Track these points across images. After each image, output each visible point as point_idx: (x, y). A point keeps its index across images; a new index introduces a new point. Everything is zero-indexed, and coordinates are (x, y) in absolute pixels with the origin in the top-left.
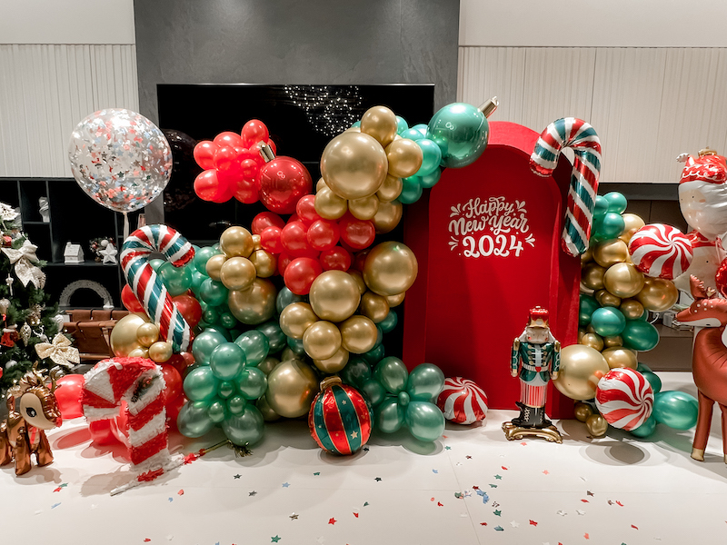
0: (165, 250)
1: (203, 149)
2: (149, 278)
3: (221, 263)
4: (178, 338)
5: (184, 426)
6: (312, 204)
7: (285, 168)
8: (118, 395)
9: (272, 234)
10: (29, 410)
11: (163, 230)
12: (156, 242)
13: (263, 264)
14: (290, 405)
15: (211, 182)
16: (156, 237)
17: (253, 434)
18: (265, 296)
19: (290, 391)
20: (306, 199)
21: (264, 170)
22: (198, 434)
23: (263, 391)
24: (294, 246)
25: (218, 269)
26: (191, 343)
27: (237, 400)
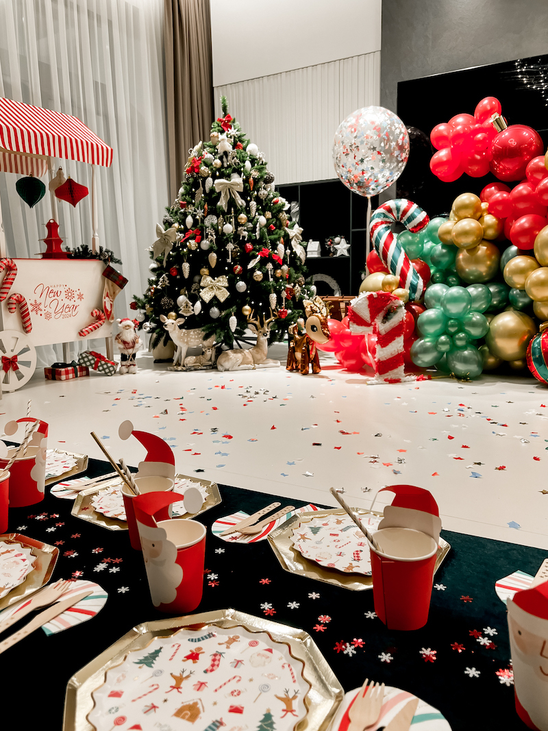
0: (405, 219)
1: (439, 131)
2: (391, 242)
3: (451, 228)
4: (413, 288)
5: (416, 354)
6: (542, 164)
7: (516, 135)
8: (373, 317)
9: (500, 198)
10: (313, 327)
11: (404, 203)
12: (398, 213)
13: (489, 227)
14: (509, 347)
15: (445, 159)
16: (398, 209)
17: (474, 368)
18: (489, 257)
19: (510, 334)
20: (536, 160)
21: (496, 141)
22: (427, 363)
23: (485, 333)
24: (521, 206)
25: (448, 232)
26: (424, 292)
27: (462, 335)
